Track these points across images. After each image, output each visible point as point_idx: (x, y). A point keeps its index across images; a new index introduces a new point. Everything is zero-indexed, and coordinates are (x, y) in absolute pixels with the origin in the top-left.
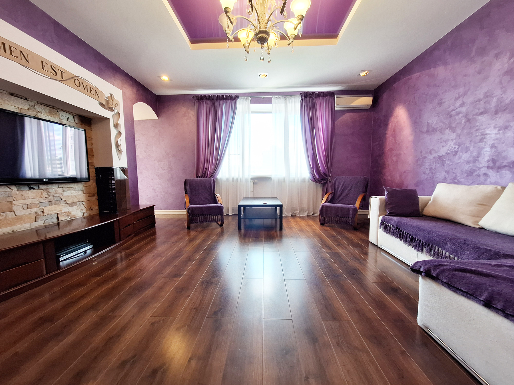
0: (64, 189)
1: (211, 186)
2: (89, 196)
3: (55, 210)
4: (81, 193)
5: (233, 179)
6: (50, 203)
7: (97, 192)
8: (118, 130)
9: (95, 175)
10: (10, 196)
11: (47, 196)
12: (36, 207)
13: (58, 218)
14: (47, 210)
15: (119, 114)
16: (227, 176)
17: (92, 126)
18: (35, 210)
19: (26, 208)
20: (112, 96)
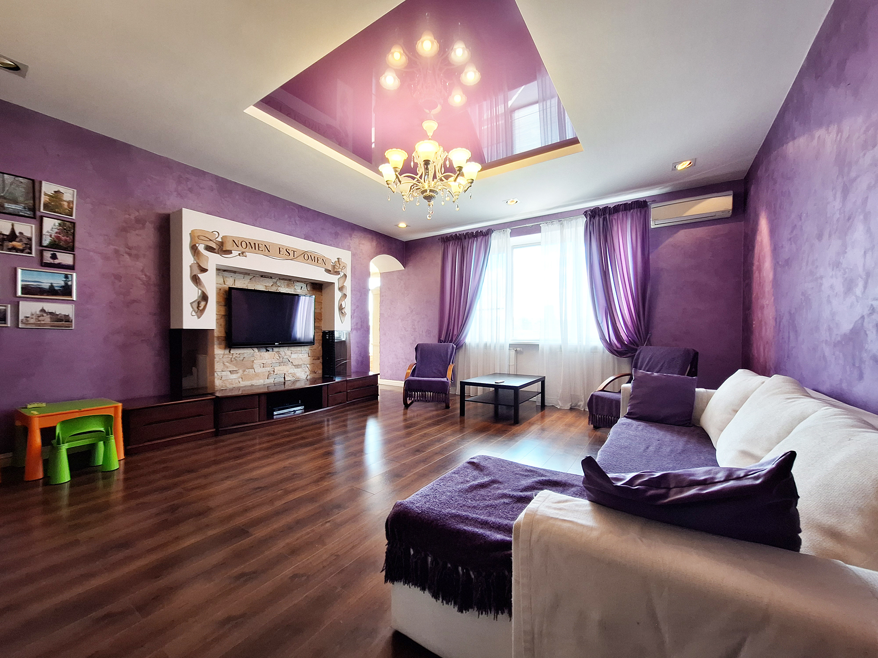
0: (292, 352)
1: (447, 354)
2: (313, 360)
3: (283, 370)
4: (306, 355)
5: (486, 345)
6: (280, 364)
7: (322, 355)
8: (342, 293)
9: (321, 338)
10: (253, 356)
11: (278, 358)
12: (269, 367)
13: (284, 378)
14: (278, 369)
15: (345, 276)
16: (477, 341)
17: (323, 290)
18: (269, 369)
19: (262, 367)
20: (340, 260)
